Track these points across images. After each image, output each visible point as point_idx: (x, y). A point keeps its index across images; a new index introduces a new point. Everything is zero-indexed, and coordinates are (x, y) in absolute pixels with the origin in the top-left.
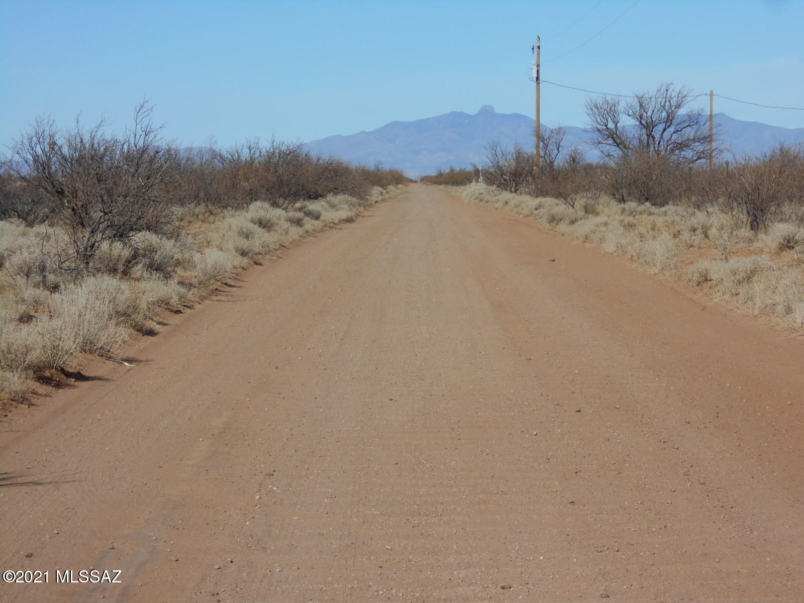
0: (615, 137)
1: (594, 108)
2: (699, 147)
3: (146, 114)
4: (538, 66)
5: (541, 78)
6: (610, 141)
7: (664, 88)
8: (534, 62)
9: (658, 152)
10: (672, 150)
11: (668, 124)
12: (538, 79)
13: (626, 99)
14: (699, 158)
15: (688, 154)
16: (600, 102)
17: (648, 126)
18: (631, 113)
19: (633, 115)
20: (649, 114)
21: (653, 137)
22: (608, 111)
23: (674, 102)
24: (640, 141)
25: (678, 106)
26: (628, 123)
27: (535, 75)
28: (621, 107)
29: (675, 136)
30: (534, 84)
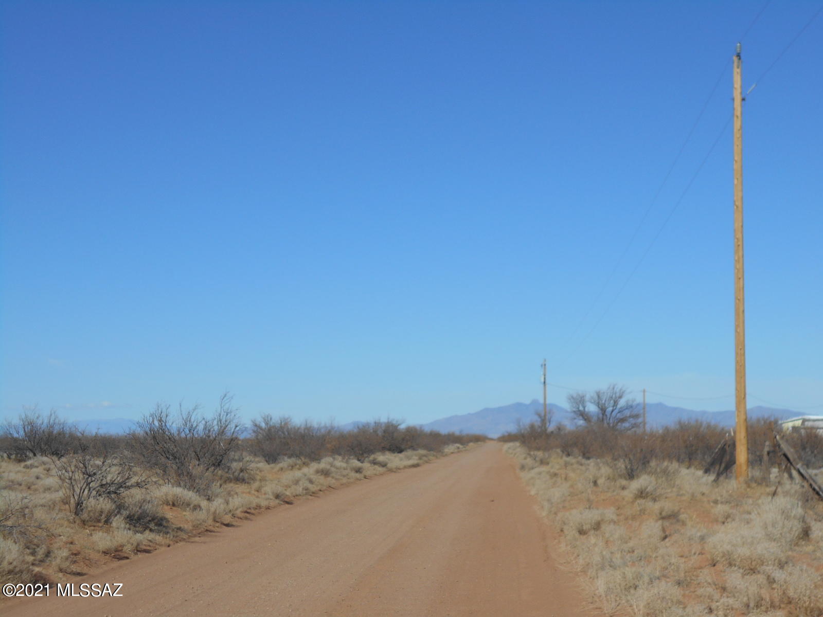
0: (583, 415)
1: (572, 399)
2: (632, 421)
3: (228, 400)
4: (545, 375)
5: (547, 382)
6: (581, 417)
7: (611, 387)
8: (542, 373)
9: (608, 424)
10: (617, 423)
11: (615, 408)
12: (545, 382)
13: (590, 393)
14: (633, 427)
15: (626, 425)
16: (575, 396)
17: (603, 410)
18: (593, 401)
19: (594, 403)
20: (603, 402)
21: (606, 415)
22: (579, 400)
23: (618, 395)
24: (598, 418)
25: (620, 397)
26: (592, 408)
27: (543, 380)
28: (587, 398)
29: (619, 415)
30: (542, 386)
